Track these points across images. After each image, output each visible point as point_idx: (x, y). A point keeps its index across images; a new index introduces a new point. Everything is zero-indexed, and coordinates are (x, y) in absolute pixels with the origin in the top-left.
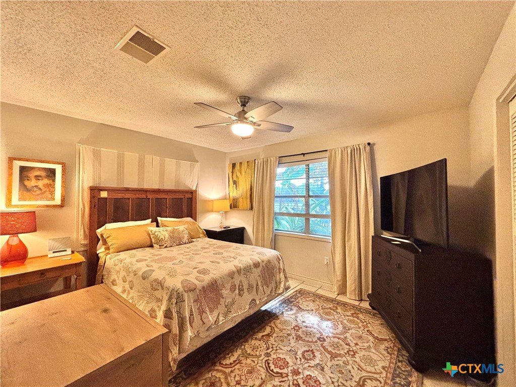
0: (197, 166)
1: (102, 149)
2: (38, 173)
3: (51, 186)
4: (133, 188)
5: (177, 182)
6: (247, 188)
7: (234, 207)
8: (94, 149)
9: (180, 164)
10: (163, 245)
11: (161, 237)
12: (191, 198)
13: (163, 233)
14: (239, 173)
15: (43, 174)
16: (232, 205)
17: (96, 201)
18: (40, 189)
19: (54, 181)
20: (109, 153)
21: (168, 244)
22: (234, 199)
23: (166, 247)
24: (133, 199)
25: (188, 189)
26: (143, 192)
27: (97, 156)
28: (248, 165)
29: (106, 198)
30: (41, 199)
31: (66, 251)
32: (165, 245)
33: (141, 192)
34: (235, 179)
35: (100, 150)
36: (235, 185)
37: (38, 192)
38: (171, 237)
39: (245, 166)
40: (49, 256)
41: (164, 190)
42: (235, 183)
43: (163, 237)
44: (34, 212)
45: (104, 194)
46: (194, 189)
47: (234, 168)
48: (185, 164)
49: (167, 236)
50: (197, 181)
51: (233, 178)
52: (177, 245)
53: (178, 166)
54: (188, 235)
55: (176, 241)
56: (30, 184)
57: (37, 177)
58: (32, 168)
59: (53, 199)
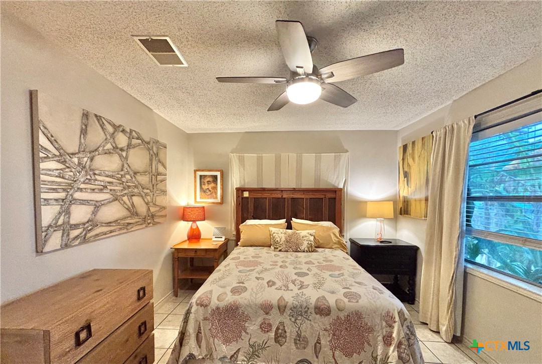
0: (344, 157)
1: (245, 155)
2: (208, 179)
3: (215, 188)
4: (269, 188)
5: (318, 179)
6: (422, 182)
7: (404, 214)
8: (239, 156)
9: (320, 158)
10: (278, 248)
11: (277, 239)
12: (335, 198)
13: (280, 236)
14: (411, 159)
15: (211, 179)
16: (403, 209)
17: (241, 200)
18: (210, 191)
19: (217, 184)
20: (250, 157)
21: (283, 247)
22: (405, 201)
23: (280, 251)
24: (269, 199)
25: (331, 187)
26: (279, 192)
27: (242, 161)
28: (423, 144)
29: (247, 198)
30: (211, 198)
31: (222, 238)
32: (280, 249)
33: (276, 192)
34: (406, 169)
35: (243, 156)
36: (405, 179)
37: (209, 193)
38: (287, 242)
39: (419, 145)
40: (213, 239)
41: (303, 189)
42: (406, 175)
43: (278, 239)
44: (204, 207)
45: (246, 194)
46: (341, 186)
47: (405, 153)
48: (327, 158)
49: (283, 239)
50: (344, 176)
51: (403, 169)
52: (293, 251)
53: (318, 161)
54: (310, 242)
55: (293, 246)
56: (205, 187)
57: (208, 182)
58: (205, 176)
59: (216, 198)
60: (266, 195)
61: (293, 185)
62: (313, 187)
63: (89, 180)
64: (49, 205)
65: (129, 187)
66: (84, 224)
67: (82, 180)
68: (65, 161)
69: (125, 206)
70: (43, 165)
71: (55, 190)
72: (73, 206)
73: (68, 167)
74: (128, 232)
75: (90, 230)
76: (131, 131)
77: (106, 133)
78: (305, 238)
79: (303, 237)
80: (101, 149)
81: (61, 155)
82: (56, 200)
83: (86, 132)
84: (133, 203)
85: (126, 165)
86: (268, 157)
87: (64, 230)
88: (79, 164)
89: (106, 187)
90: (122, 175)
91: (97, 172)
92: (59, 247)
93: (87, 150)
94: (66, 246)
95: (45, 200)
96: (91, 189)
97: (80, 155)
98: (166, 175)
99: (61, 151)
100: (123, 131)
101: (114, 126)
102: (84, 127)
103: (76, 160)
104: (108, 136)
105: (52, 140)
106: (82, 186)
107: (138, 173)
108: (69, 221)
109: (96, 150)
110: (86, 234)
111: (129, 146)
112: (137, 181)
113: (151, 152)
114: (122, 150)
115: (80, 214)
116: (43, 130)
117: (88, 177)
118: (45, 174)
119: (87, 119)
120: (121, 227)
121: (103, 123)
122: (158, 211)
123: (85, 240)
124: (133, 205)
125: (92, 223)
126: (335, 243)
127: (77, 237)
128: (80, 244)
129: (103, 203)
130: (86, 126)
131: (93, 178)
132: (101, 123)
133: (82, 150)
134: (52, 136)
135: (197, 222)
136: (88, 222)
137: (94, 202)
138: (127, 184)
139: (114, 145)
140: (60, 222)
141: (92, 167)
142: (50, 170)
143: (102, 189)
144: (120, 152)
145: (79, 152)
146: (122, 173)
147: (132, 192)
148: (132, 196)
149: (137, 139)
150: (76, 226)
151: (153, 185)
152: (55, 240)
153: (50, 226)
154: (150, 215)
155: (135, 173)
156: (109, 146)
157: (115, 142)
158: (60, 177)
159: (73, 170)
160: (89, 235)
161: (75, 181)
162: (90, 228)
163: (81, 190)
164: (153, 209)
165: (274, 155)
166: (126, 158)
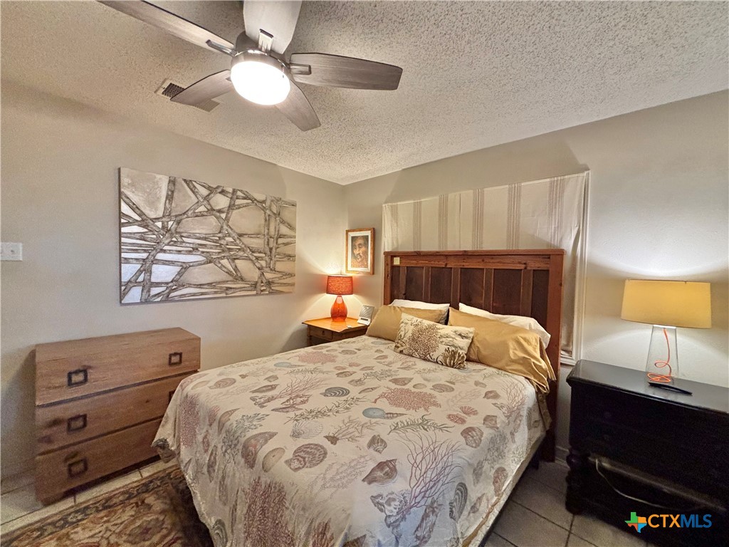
2: (360, 242)
3: (366, 253)
4: (426, 252)
5: (514, 232)
8: (392, 206)
9: (519, 191)
10: (399, 347)
11: (401, 333)
12: (548, 271)
13: (407, 328)
15: (362, 242)
17: (390, 269)
18: (361, 256)
19: (367, 248)
23: (401, 352)
24: (428, 269)
26: (442, 257)
27: (394, 213)
29: (398, 267)
30: (361, 266)
31: (367, 320)
32: (402, 348)
33: (438, 257)
35: (397, 205)
37: (360, 260)
40: (359, 321)
41: (481, 252)
44: (351, 277)
45: (397, 261)
49: (409, 334)
52: (420, 358)
53: (515, 197)
54: (452, 349)
55: (420, 348)
56: (356, 252)
57: (360, 244)
58: (357, 237)
59: (367, 266)
60: (422, 263)
61: (468, 246)
62: (505, 249)
63: (175, 242)
64: (129, 263)
65: (230, 250)
66: (167, 283)
67: (167, 242)
68: (148, 226)
69: (224, 269)
70: (124, 230)
71: (136, 251)
72: (154, 266)
73: (150, 231)
74: (226, 297)
75: (175, 289)
76: (234, 191)
77: (198, 196)
78: (444, 339)
79: (441, 337)
80: (190, 213)
81: (143, 220)
82: (136, 259)
83: (172, 198)
84: (236, 267)
85: (225, 227)
86: (430, 202)
87: (144, 286)
88: (163, 227)
89: (197, 249)
90: (219, 237)
91: (184, 235)
92: (139, 301)
93: (173, 214)
94: (146, 301)
95: (125, 259)
96: (176, 251)
97: (164, 219)
98: (295, 237)
99: (143, 216)
100: (223, 192)
101: (209, 188)
102: (170, 193)
103: (159, 224)
104: (200, 198)
105: (134, 208)
106: (166, 248)
107: (246, 234)
108: (150, 279)
109: (184, 214)
110: (169, 293)
111: (231, 207)
112: (243, 244)
113: (268, 212)
114: (220, 211)
115: (162, 273)
116: (125, 199)
117: (174, 239)
118: (126, 237)
119: (174, 185)
120: (216, 290)
121: (194, 186)
122: (280, 278)
123: (167, 299)
124: (236, 269)
125: (177, 283)
126: (514, 362)
127: (158, 295)
128: (161, 301)
129: (191, 264)
130: (173, 192)
131: (179, 240)
132: (192, 187)
133: (167, 214)
134: (134, 204)
135: (343, 296)
136: (172, 282)
137: (180, 264)
138: (228, 246)
139: (209, 207)
140: (141, 279)
141: (178, 230)
142: (130, 233)
143: (190, 251)
144: (218, 214)
145: (164, 216)
146: (220, 235)
147: (236, 255)
148: (235, 259)
149: (244, 198)
150: (158, 284)
151: (271, 249)
152: (135, 294)
153: (130, 281)
154: (264, 281)
155: (241, 235)
156: (202, 209)
157: (209, 204)
158: (141, 239)
159: (156, 233)
160: (172, 295)
161: (158, 243)
162: (174, 287)
163: (164, 251)
164: (269, 276)
165: (437, 198)
166: (227, 219)
